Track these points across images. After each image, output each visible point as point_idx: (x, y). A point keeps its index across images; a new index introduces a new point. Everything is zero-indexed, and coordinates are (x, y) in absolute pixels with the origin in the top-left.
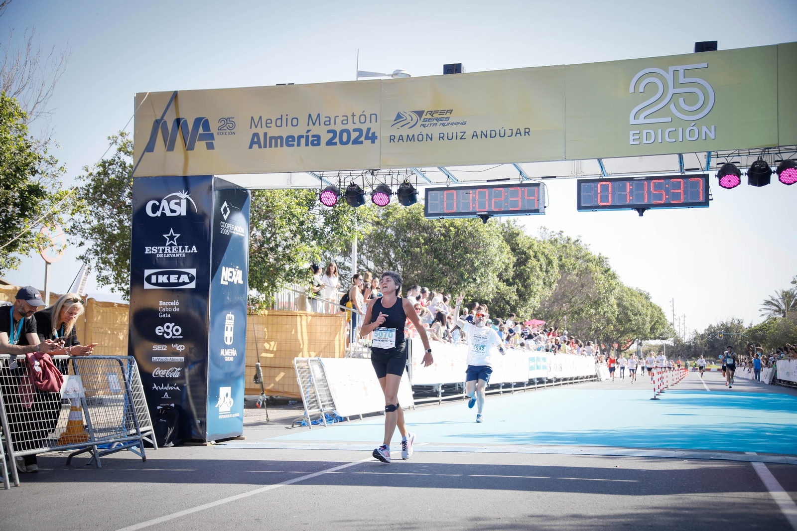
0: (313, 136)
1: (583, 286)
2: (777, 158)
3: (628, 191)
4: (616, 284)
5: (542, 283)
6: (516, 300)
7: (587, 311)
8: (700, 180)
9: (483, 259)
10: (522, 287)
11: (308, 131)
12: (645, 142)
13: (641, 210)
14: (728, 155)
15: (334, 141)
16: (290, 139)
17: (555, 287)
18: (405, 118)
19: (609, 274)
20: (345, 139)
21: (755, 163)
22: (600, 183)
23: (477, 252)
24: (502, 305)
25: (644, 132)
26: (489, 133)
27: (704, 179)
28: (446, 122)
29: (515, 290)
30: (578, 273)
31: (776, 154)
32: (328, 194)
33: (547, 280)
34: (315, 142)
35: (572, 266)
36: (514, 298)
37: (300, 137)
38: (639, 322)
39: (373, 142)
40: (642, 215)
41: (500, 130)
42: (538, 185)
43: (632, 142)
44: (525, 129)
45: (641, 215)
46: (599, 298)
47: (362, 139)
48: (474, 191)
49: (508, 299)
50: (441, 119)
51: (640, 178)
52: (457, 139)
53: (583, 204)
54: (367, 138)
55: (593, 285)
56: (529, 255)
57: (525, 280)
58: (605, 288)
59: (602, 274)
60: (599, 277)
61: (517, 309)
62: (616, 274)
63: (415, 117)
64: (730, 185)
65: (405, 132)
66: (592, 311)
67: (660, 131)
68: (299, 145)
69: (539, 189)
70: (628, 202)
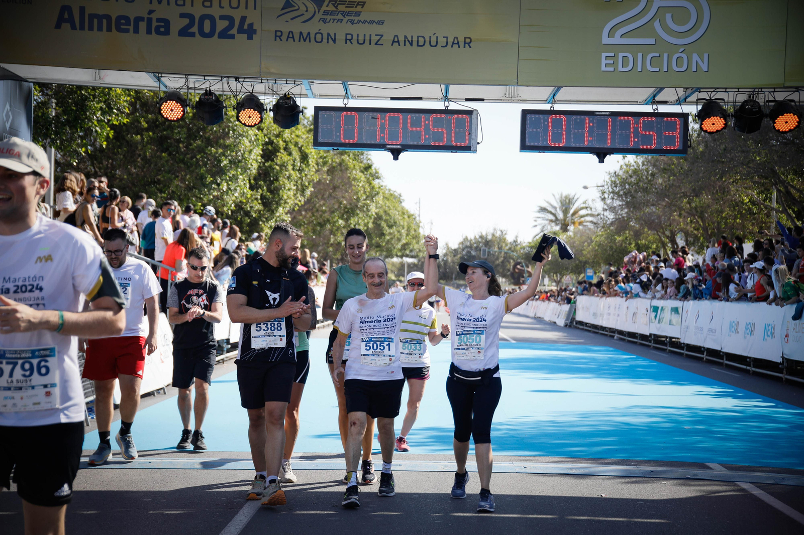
0: (158, 20)
1: (335, 188)
2: (771, 98)
3: (587, 128)
4: (379, 188)
5: (295, 188)
6: (260, 212)
7: (335, 222)
8: (677, 120)
9: (232, 156)
10: (268, 191)
11: (151, 12)
12: (620, 68)
13: (602, 155)
14: (713, 90)
15: (191, 30)
16: (123, 21)
17: (309, 193)
18: (297, 7)
19: (371, 173)
20: (207, 28)
21: (745, 103)
22: (551, 117)
23: (225, 145)
24: (240, 217)
25: (621, 55)
26: (415, 39)
27: (683, 119)
28: (356, 19)
29: (259, 197)
30: (328, 170)
31: (770, 92)
32: (172, 104)
33: (299, 182)
34: (162, 30)
35: (321, 160)
36: (257, 208)
37: (138, 19)
38: (394, 236)
39: (250, 38)
40: (603, 162)
41: (430, 37)
42: (470, 113)
43: (603, 68)
44: (465, 38)
45: (601, 161)
46: (357, 206)
47: (234, 31)
48: (383, 114)
49: (249, 209)
50: (349, 14)
51: (603, 113)
52: (370, 44)
53: (528, 143)
54: (241, 31)
55: (349, 188)
56: (278, 146)
57: (272, 182)
58: (365, 193)
59: (362, 172)
60: (358, 177)
61: (261, 223)
62: (380, 172)
63: (312, 7)
64: (713, 129)
65: (297, 27)
66: (341, 222)
67: (640, 55)
68: (136, 31)
69: (471, 117)
70: (586, 144)
